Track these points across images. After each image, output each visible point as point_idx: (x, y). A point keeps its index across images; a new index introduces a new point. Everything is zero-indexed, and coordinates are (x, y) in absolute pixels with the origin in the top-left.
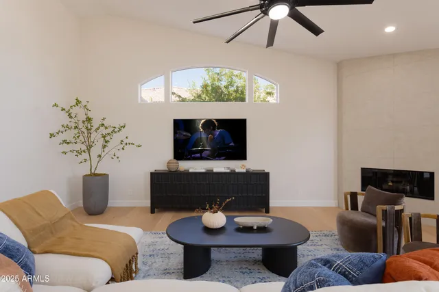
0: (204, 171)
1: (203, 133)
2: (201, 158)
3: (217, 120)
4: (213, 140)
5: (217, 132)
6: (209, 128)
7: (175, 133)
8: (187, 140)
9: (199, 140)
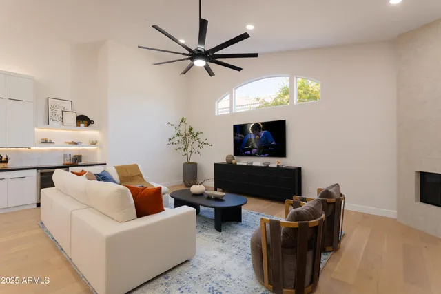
0: (246, 164)
1: (252, 135)
2: (251, 155)
3: (262, 123)
4: (259, 139)
5: (262, 133)
6: (256, 130)
7: (234, 135)
8: (242, 141)
9: (249, 140)
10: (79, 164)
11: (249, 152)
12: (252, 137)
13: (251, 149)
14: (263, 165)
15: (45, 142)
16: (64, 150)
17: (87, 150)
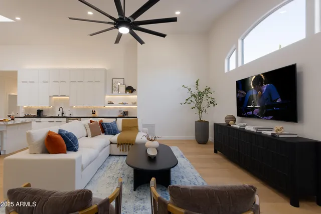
0: (238, 127)
1: (254, 90)
5: (265, 88)
6: (258, 84)
7: (237, 93)
9: (251, 98)
10: (126, 116)
11: (251, 113)
12: (254, 93)
13: (252, 109)
14: (255, 131)
15: (111, 103)
16: (120, 108)
17: (132, 108)
